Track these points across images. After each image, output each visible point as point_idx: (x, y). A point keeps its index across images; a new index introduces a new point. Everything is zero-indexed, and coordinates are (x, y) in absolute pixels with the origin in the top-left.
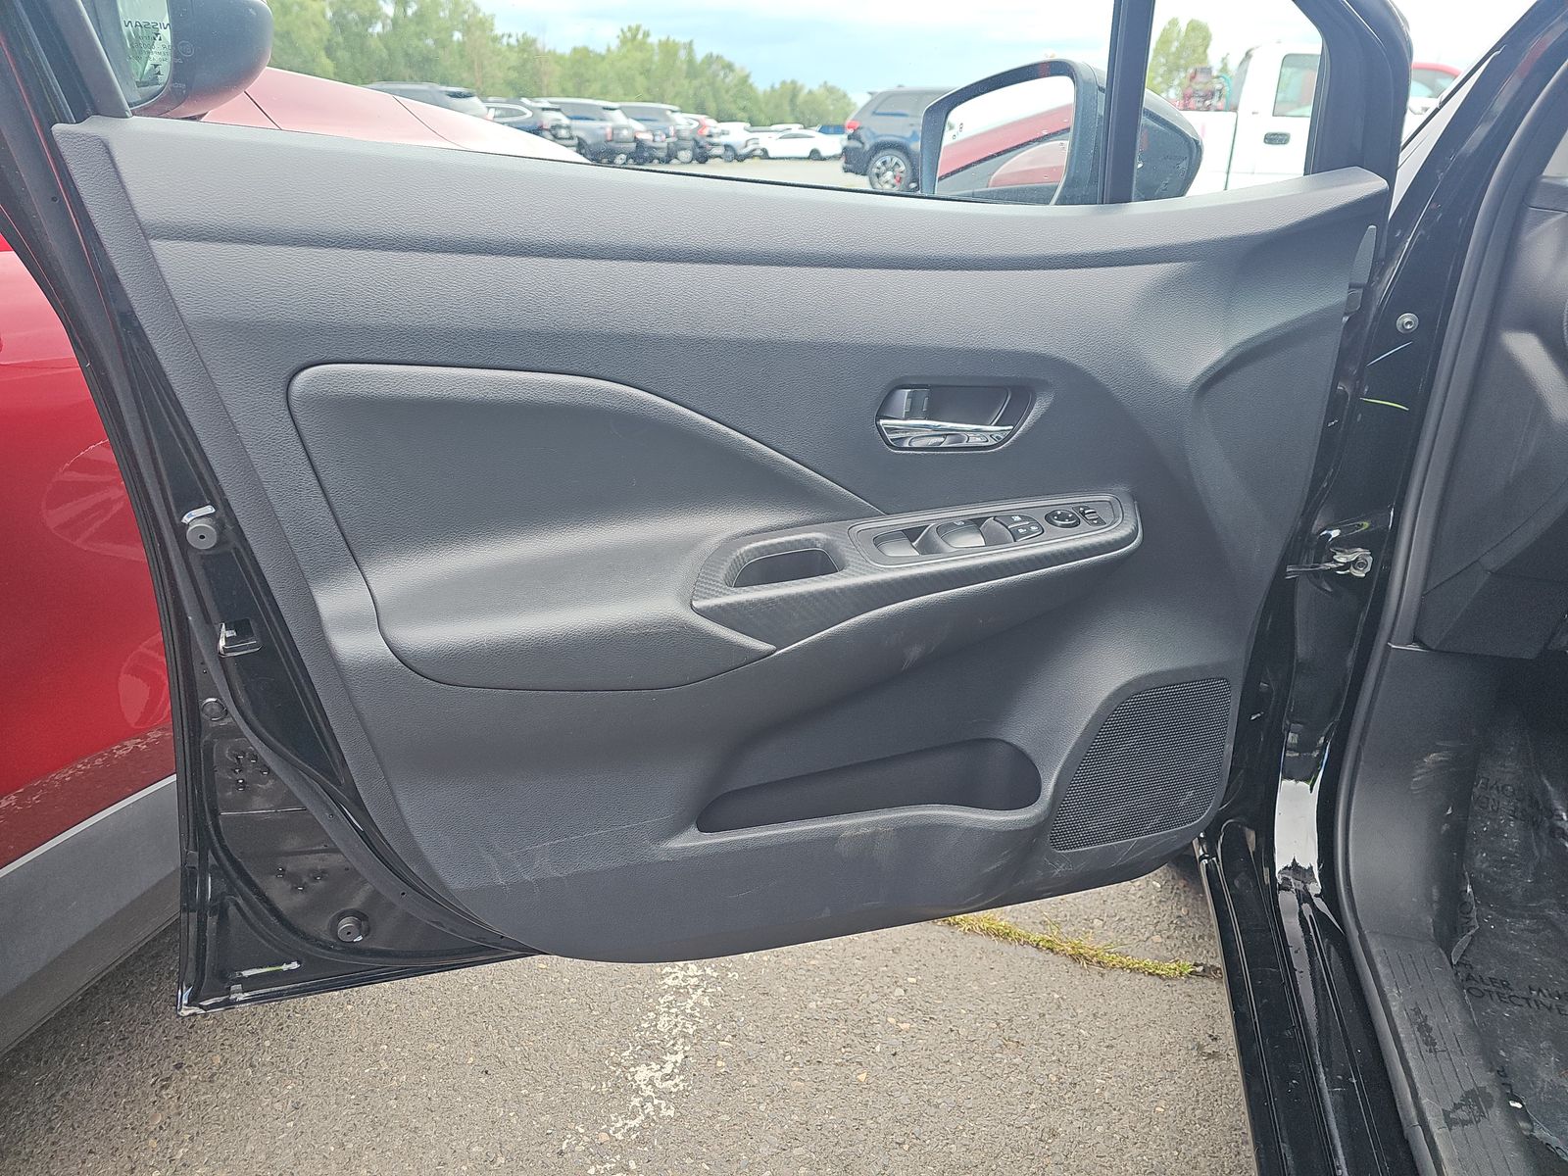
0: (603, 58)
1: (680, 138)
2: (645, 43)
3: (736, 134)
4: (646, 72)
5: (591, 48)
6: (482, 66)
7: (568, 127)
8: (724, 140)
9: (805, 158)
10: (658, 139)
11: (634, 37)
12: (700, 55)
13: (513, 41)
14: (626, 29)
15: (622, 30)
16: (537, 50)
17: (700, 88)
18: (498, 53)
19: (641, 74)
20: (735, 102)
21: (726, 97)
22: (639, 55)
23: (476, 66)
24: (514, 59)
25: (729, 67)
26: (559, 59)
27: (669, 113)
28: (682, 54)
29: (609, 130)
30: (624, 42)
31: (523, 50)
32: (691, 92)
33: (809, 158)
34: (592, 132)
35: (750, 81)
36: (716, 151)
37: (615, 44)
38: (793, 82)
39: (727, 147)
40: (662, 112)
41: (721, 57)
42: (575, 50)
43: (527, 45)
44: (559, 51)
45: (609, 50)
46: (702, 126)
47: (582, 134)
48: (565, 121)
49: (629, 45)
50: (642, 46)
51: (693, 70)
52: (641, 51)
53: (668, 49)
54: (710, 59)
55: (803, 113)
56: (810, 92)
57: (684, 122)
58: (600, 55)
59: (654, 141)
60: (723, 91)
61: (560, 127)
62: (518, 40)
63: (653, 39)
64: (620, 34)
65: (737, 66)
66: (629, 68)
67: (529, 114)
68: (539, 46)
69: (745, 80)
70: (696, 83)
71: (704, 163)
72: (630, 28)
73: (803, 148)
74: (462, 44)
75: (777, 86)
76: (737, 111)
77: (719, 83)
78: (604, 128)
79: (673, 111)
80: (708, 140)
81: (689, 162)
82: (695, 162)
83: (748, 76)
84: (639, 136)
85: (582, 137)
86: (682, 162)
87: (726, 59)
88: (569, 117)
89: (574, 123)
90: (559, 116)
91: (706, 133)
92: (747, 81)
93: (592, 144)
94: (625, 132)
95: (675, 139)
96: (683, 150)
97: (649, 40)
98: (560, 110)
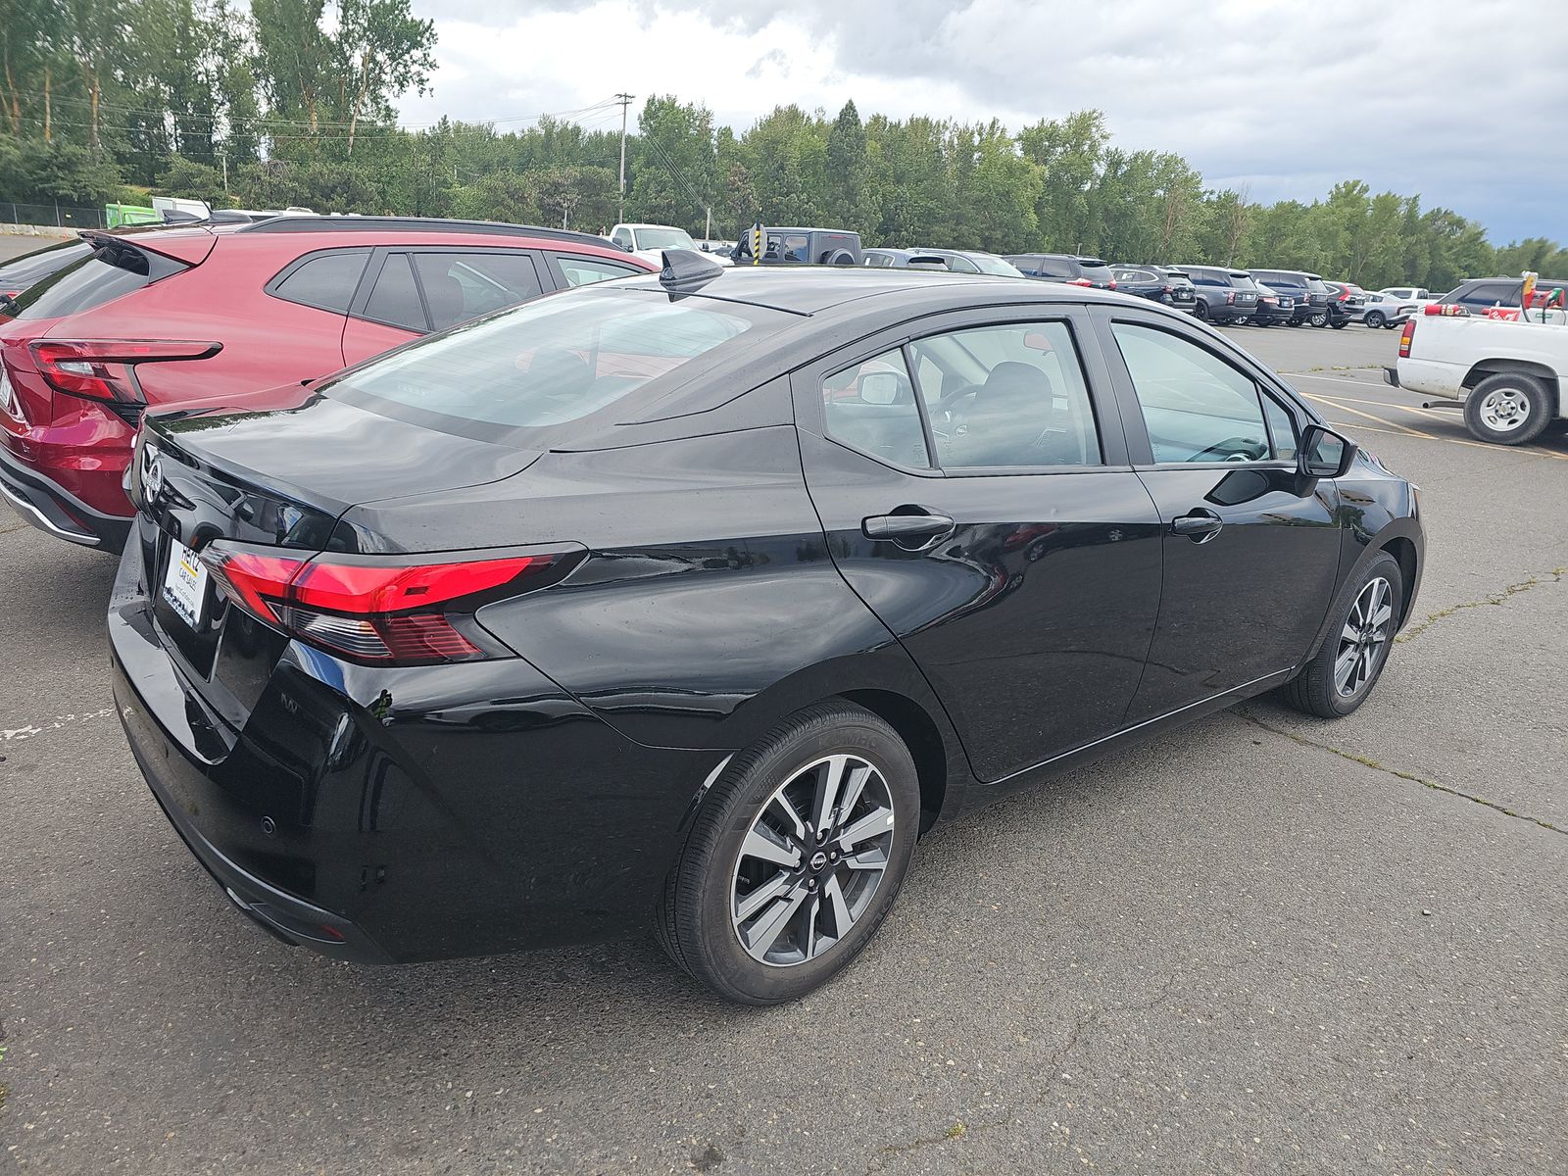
0: (1306, 210)
1: (1314, 304)
2: (1360, 197)
4: (1354, 228)
5: (1298, 202)
6: (1175, 221)
7: (1191, 291)
8: (1368, 305)
10: (1286, 304)
11: (1349, 192)
12: (1423, 212)
13: (1214, 198)
14: (1341, 186)
15: (1337, 186)
16: (1236, 206)
17: (1415, 244)
18: (1196, 208)
19: (1347, 229)
20: (1456, 260)
21: (1446, 254)
22: (1348, 210)
24: (1210, 214)
25: (1460, 223)
26: (1259, 214)
27: (1307, 279)
28: (1403, 210)
29: (1231, 295)
30: (1335, 197)
31: (1222, 206)
34: (1216, 296)
35: (1483, 239)
36: (1359, 317)
37: (1324, 200)
39: (1372, 312)
40: (1300, 279)
41: (1451, 213)
42: (1280, 205)
43: (1227, 201)
44: (1261, 206)
45: (1315, 204)
46: (1345, 293)
47: (1204, 297)
48: (1192, 286)
49: (1341, 201)
50: (1354, 201)
51: (1411, 225)
52: (1353, 207)
53: (1386, 205)
54: (1435, 215)
57: (1321, 288)
58: (1304, 208)
59: (1280, 305)
60: (1444, 249)
61: (1183, 290)
62: (1219, 197)
63: (1371, 195)
64: (1334, 190)
65: (1470, 222)
66: (1334, 224)
67: (1157, 279)
68: (1240, 202)
69: (1475, 238)
70: (1412, 239)
71: (1339, 328)
72: (1346, 184)
74: (1162, 201)
77: (1441, 240)
78: (1228, 293)
79: (1311, 279)
80: (1347, 306)
81: (1322, 326)
82: (1329, 326)
83: (1481, 233)
84: (1266, 300)
85: (1203, 300)
86: (1314, 326)
87: (1457, 215)
88: (1195, 282)
89: (1198, 287)
90: (1185, 281)
91: (1347, 299)
92: (1479, 238)
93: (1212, 307)
94: (1249, 297)
95: (1308, 305)
96: (1315, 314)
97: (1366, 196)
98: (1187, 276)
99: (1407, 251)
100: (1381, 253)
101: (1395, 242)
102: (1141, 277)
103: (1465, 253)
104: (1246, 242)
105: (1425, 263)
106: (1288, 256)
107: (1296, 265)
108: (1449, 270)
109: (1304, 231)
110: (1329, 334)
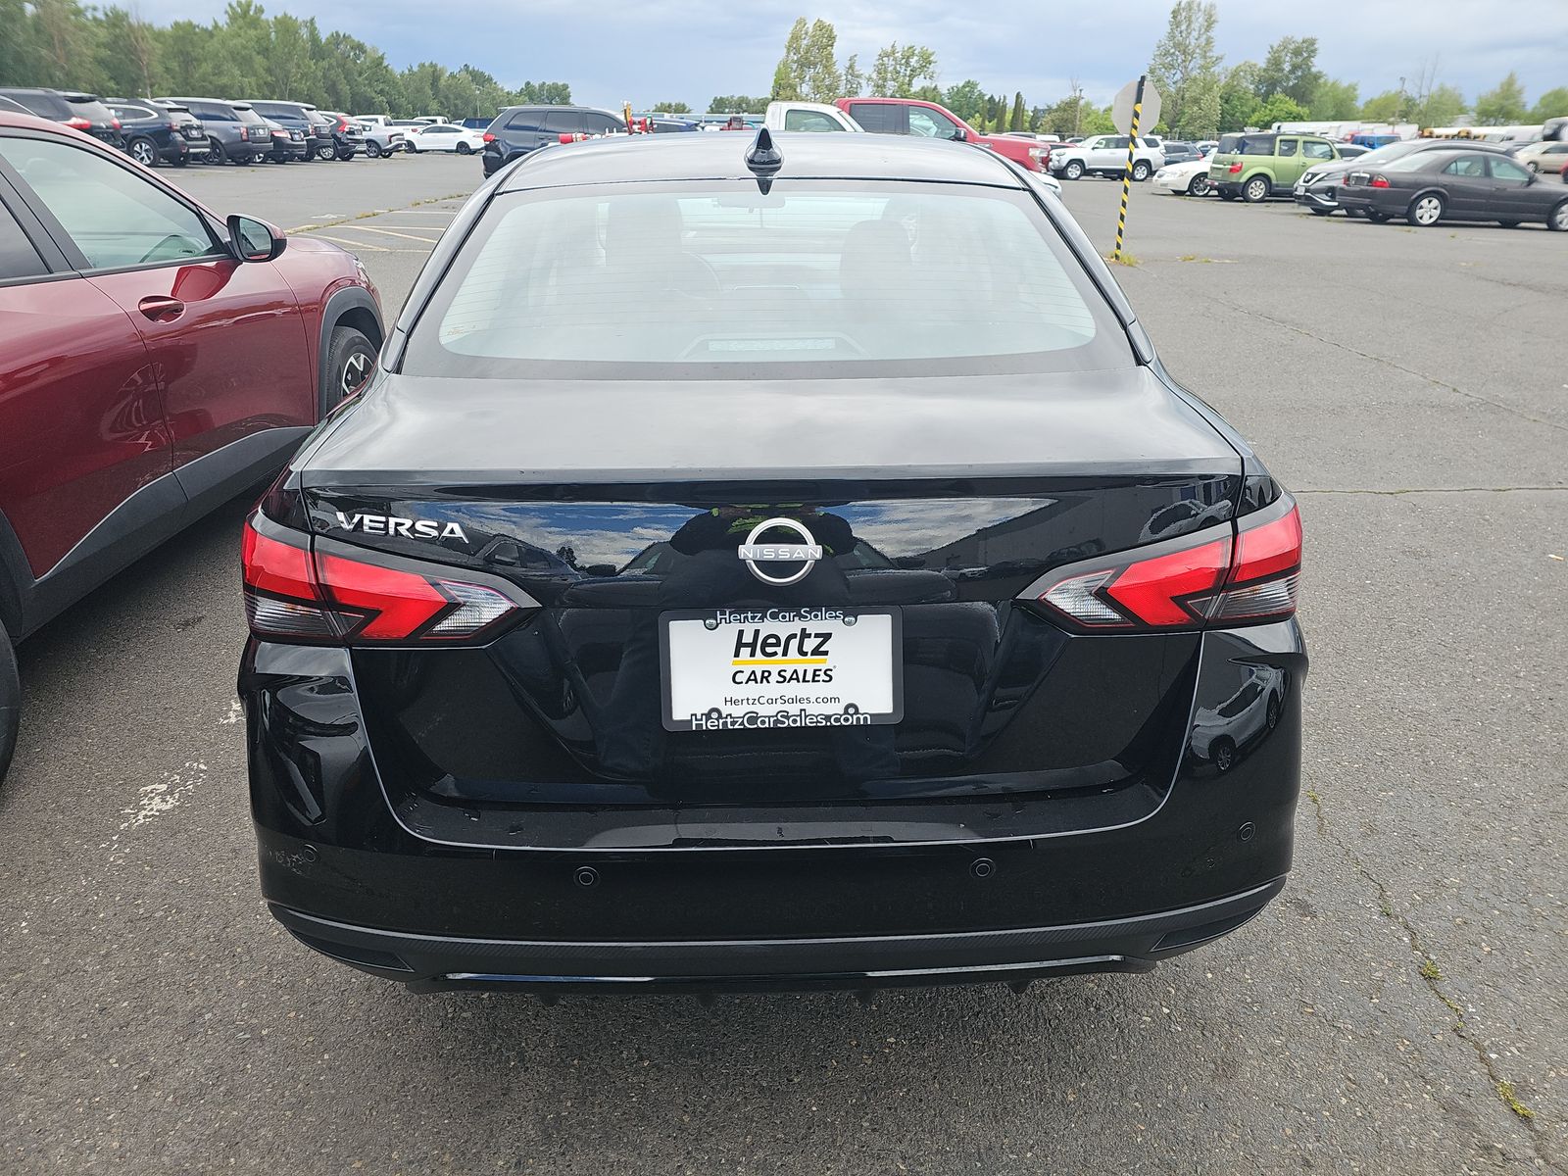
0: (211, 35)
1: (320, 136)
2: (258, 18)
3: (379, 128)
4: (265, 52)
5: (195, 22)
6: (63, 42)
7: (199, 128)
8: (366, 135)
9: (451, 151)
10: (296, 137)
11: (246, 12)
12: (324, 36)
13: (100, 15)
14: (235, 4)
15: (230, 5)
16: (130, 25)
17: (329, 69)
18: (83, 28)
19: (258, 53)
20: (370, 85)
21: (360, 79)
22: (252, 32)
23: (56, 41)
24: (103, 34)
25: (360, 48)
26: (159, 36)
27: (304, 110)
28: (304, 33)
29: (243, 130)
30: (233, 18)
31: (114, 25)
32: (320, 74)
33: (457, 151)
34: (226, 132)
35: (385, 63)
36: (360, 147)
37: (223, 21)
38: (432, 65)
39: (369, 142)
40: (297, 110)
41: (350, 36)
42: (176, 24)
43: (116, 20)
44: (157, 26)
45: (216, 26)
46: (341, 123)
47: (215, 134)
48: (196, 122)
49: (241, 22)
50: (254, 23)
51: (318, 51)
52: (256, 29)
53: (286, 25)
54: (337, 39)
55: (446, 97)
56: (452, 76)
57: (319, 119)
58: (206, 30)
59: (292, 139)
60: (356, 74)
61: (191, 127)
62: (106, 15)
63: (268, 17)
64: (229, 9)
65: (368, 46)
66: (245, 47)
67: (156, 115)
68: (133, 21)
69: (378, 62)
70: (325, 64)
71: (347, 159)
72: (240, 4)
73: (450, 141)
74: (37, 18)
75: (415, 69)
76: (374, 95)
77: (350, 65)
78: (238, 128)
79: (308, 109)
80: (349, 137)
81: (333, 159)
82: (338, 159)
83: (382, 58)
84: (276, 135)
85: (214, 138)
86: (324, 159)
87: (356, 39)
88: (198, 117)
89: (205, 123)
90: (187, 116)
91: (346, 130)
92: (381, 63)
93: (227, 144)
94: (261, 131)
95: (315, 137)
96: (325, 147)
97: (263, 17)
98: (187, 110)
99: (324, 76)
100: (301, 79)
101: (310, 67)
102: (127, 113)
103: (375, 78)
104: (159, 69)
105: (345, 89)
106: (211, 83)
107: (223, 92)
108: (368, 95)
109: (217, 55)
110: (340, 166)
